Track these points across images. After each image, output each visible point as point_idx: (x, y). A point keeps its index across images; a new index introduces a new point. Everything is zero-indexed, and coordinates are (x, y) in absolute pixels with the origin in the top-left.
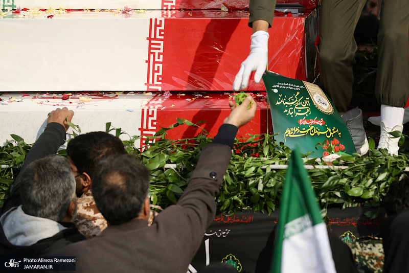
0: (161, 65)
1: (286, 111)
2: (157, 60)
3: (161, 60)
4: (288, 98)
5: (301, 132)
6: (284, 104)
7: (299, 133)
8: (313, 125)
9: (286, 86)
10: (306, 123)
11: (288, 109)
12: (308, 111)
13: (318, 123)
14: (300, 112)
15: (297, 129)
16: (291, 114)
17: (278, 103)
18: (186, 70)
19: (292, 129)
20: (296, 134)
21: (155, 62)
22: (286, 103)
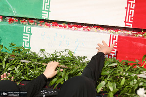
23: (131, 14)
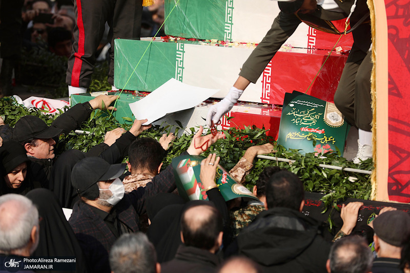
0: (269, 85)
1: (294, 120)
2: (267, 81)
3: (269, 81)
4: (300, 111)
5: (300, 136)
6: (294, 115)
7: (299, 137)
8: (312, 132)
9: (304, 103)
10: (307, 130)
11: (296, 119)
12: (314, 122)
13: (318, 132)
14: (306, 122)
15: (298, 134)
16: (297, 122)
17: (289, 114)
18: (277, 84)
19: (293, 133)
20: (296, 137)
21: (266, 83)
22: (296, 115)
23: (268, 90)
